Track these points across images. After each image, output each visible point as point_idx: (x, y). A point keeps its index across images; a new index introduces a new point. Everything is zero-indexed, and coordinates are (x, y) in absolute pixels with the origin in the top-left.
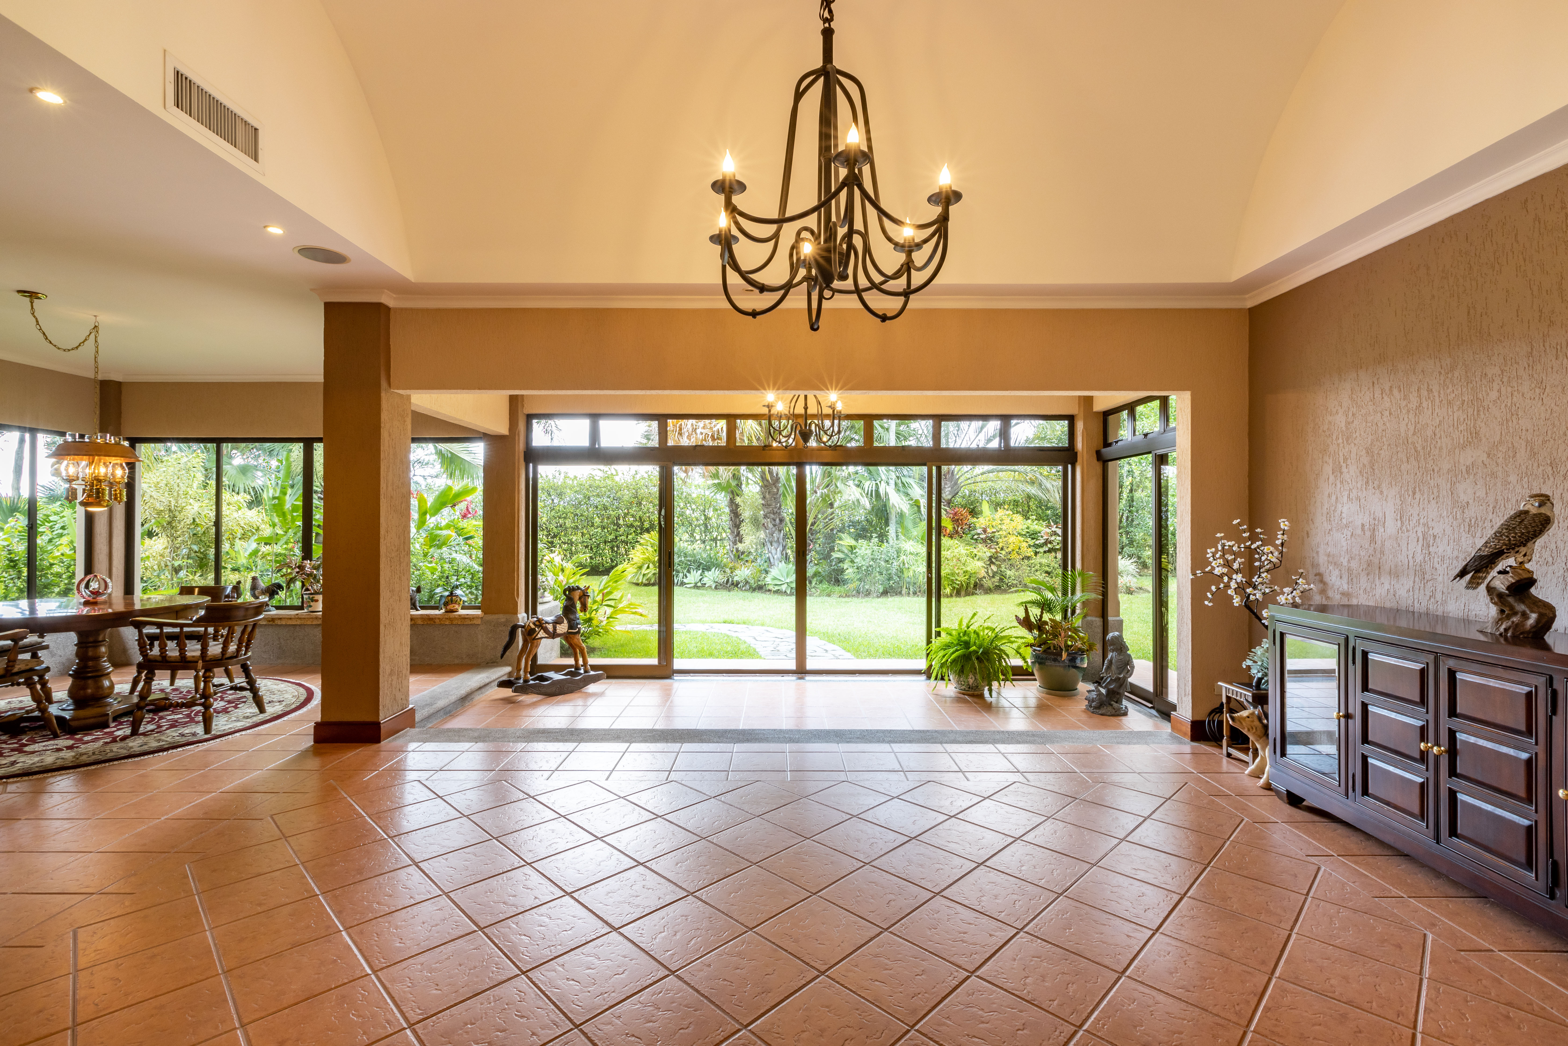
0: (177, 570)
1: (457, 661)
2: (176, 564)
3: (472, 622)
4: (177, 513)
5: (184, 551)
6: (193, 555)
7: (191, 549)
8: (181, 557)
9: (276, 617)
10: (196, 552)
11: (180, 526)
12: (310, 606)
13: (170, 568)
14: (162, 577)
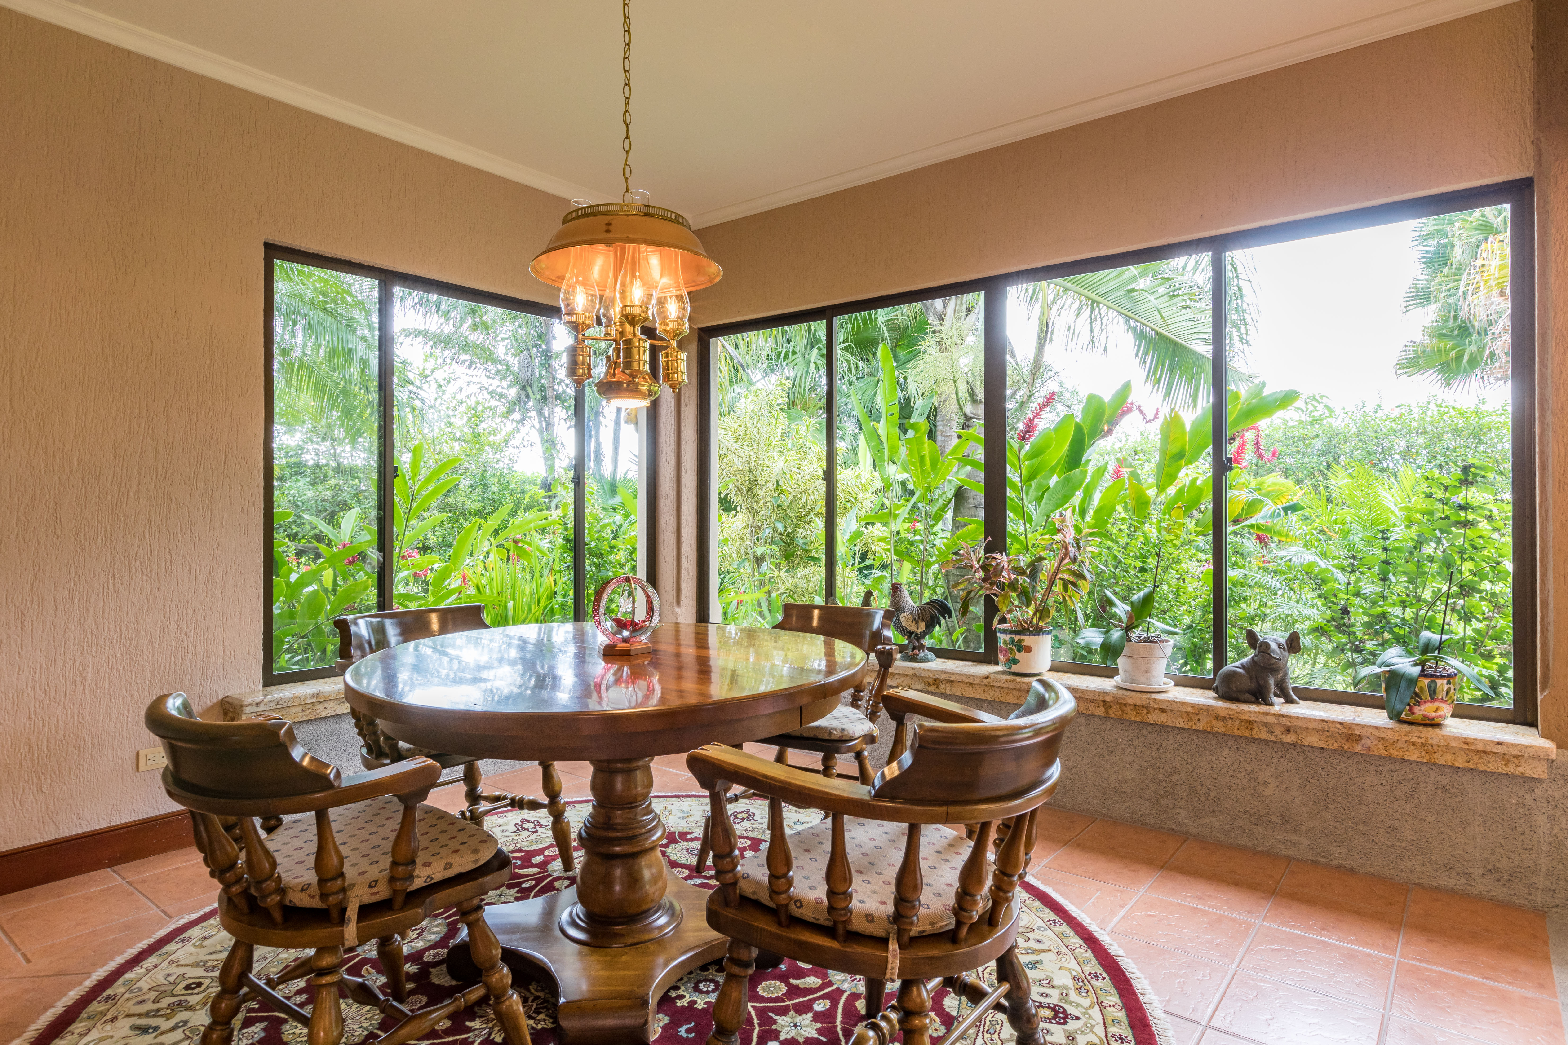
0: (759, 561)
1: (1444, 880)
2: (760, 551)
3: (1511, 769)
4: (758, 474)
5: (767, 531)
6: (778, 538)
7: (775, 530)
8: (763, 541)
9: (944, 676)
10: (781, 534)
11: (761, 493)
12: (1015, 661)
13: (751, 558)
14: (742, 570)
